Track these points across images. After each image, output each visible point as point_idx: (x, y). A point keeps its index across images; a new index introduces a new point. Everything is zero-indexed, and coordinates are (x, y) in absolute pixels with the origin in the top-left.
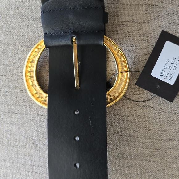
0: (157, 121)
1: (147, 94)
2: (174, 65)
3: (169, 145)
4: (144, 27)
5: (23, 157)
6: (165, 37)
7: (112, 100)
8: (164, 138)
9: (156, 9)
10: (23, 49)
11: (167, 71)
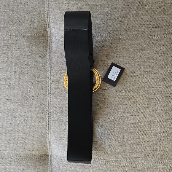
0: (112, 94)
1: (108, 85)
2: (115, 74)
3: (117, 103)
4: (106, 62)
5: (65, 111)
6: (113, 65)
7: (94, 90)
8: (115, 100)
9: (109, 56)
10: (63, 72)
11: (113, 76)
